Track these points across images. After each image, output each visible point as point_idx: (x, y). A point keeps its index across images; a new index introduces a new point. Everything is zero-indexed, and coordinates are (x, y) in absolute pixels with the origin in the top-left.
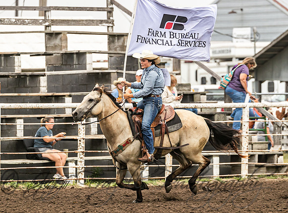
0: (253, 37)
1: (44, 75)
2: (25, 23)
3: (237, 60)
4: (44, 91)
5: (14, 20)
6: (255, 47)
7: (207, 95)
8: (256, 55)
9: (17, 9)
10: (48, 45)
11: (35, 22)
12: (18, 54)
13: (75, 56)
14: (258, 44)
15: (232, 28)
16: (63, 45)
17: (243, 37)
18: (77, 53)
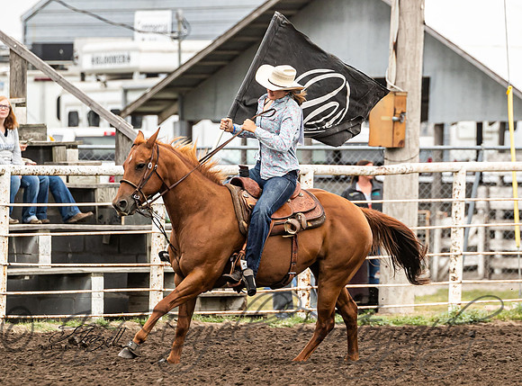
0: (176, 29)
3: (144, 76)
6: (180, 51)
7: (80, 149)
8: (181, 67)
14: (186, 44)
15: (132, 11)
17: (155, 30)
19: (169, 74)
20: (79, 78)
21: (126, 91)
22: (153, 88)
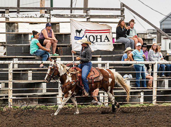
2: (76, 17)
5: (70, 15)
9: (71, 9)
11: (81, 16)
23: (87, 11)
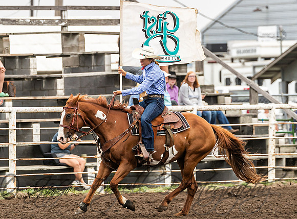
0: (279, 35)
1: (61, 78)
2: (40, 24)
3: (263, 59)
4: (60, 94)
5: (29, 21)
6: (281, 46)
7: (232, 97)
8: (282, 54)
9: (32, 8)
10: (65, 46)
11: (50, 22)
12: (34, 56)
13: (93, 57)
14: (284, 43)
15: (256, 27)
16: (81, 45)
17: (268, 36)
18: (95, 55)
19: (276, 58)
20: (230, 61)
21: (254, 67)
22: (268, 65)
23: (62, 11)
